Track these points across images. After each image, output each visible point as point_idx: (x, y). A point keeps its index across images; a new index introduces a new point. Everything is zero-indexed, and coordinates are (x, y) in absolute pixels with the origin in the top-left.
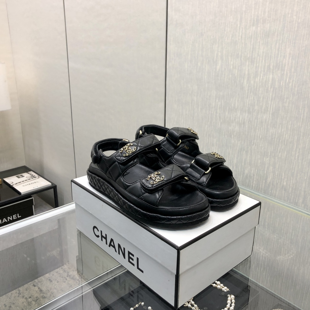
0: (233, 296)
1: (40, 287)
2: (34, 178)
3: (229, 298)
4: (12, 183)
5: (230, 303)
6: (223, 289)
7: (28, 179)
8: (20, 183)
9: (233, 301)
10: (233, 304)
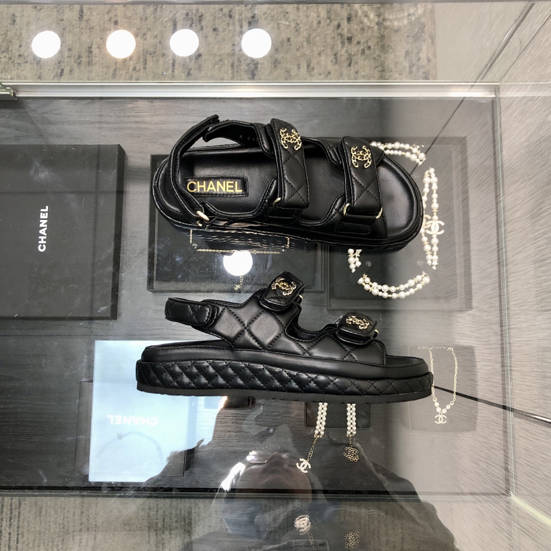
0: (427, 280)
3: (419, 278)
5: (411, 286)
6: (429, 257)
9: (419, 286)
10: (412, 291)
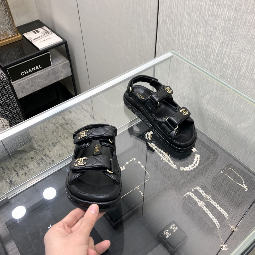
1: (63, 116)
2: (48, 34)
3: (196, 157)
4: (30, 39)
5: (196, 161)
7: (43, 34)
8: (37, 39)
